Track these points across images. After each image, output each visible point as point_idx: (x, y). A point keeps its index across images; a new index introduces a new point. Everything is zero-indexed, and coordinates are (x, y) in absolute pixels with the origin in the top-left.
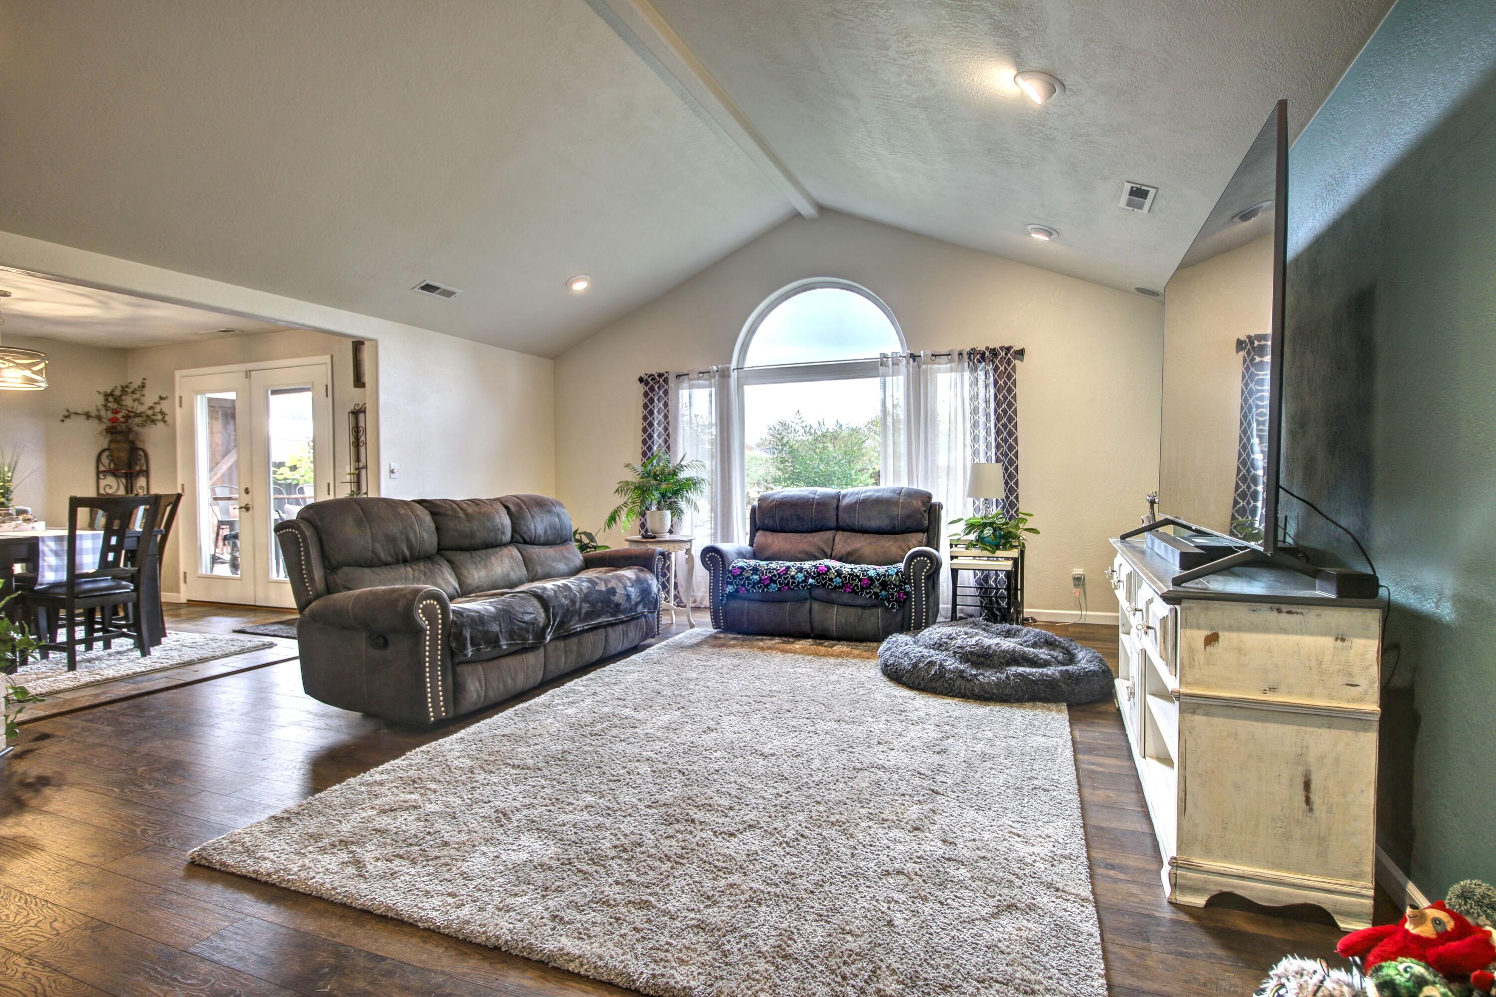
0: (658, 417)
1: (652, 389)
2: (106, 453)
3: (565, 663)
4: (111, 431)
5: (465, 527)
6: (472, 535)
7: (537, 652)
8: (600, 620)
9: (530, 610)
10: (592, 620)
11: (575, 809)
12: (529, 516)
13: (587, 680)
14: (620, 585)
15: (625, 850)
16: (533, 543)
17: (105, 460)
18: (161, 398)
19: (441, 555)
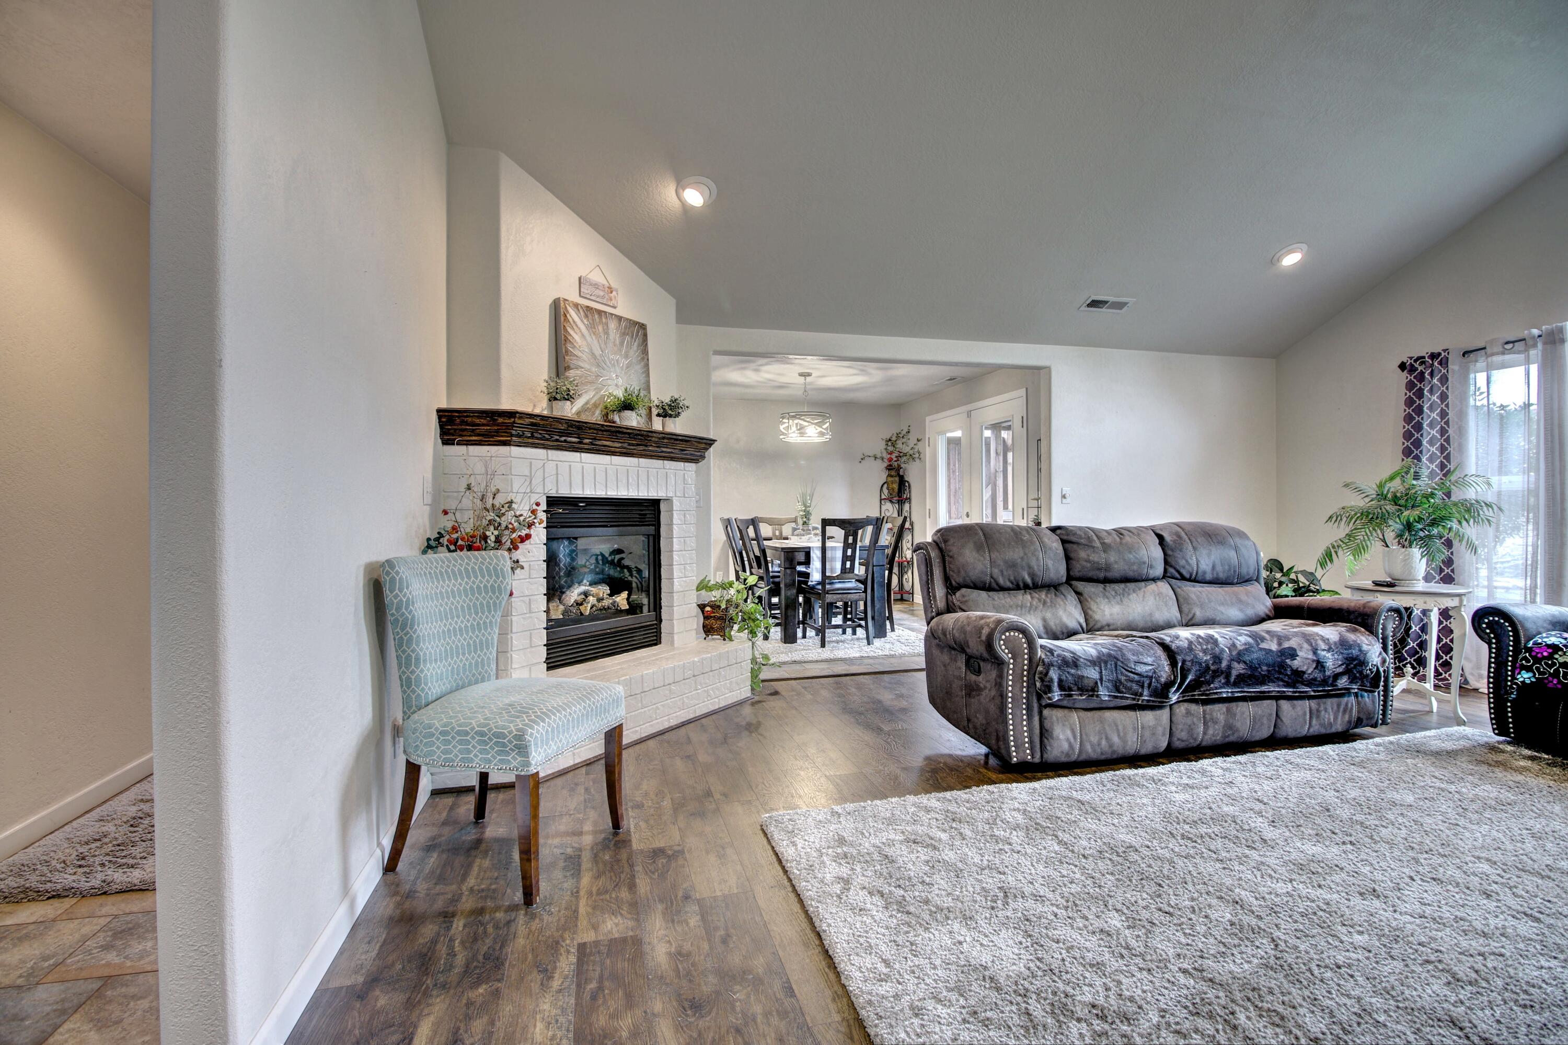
0: (1430, 416)
1: (1421, 377)
2: (885, 486)
3: (1205, 733)
4: (889, 468)
5: (1099, 557)
6: (1108, 568)
7: (1158, 712)
8: (1264, 688)
9: (1149, 660)
10: (1249, 685)
11: (1086, 927)
12: (1190, 548)
13: (1234, 763)
14: (1306, 646)
15: (1103, 1018)
16: (1194, 579)
17: (885, 491)
18: (918, 440)
19: (1071, 585)
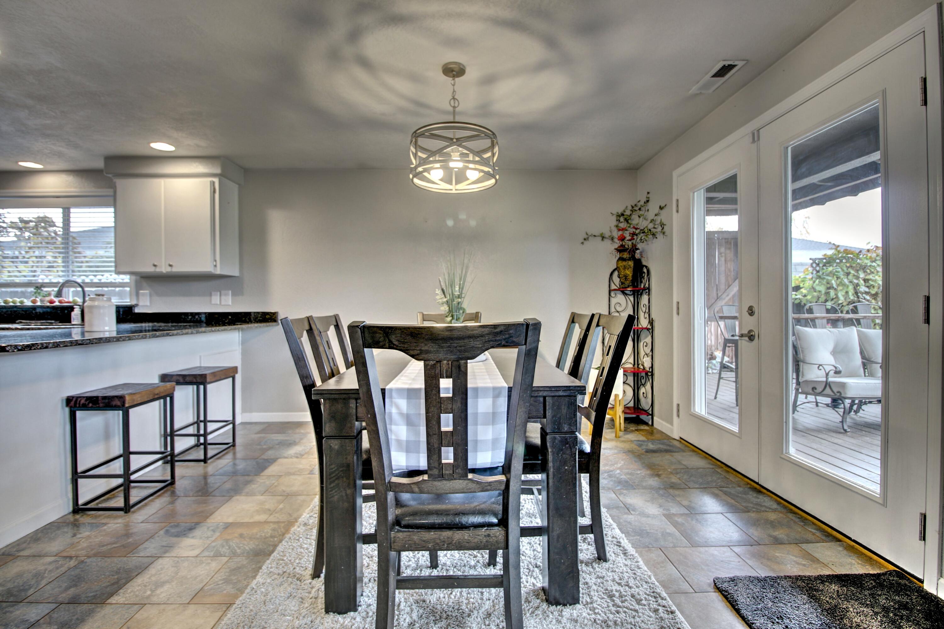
2: (616, 273)
17: (616, 280)
18: (661, 208)
